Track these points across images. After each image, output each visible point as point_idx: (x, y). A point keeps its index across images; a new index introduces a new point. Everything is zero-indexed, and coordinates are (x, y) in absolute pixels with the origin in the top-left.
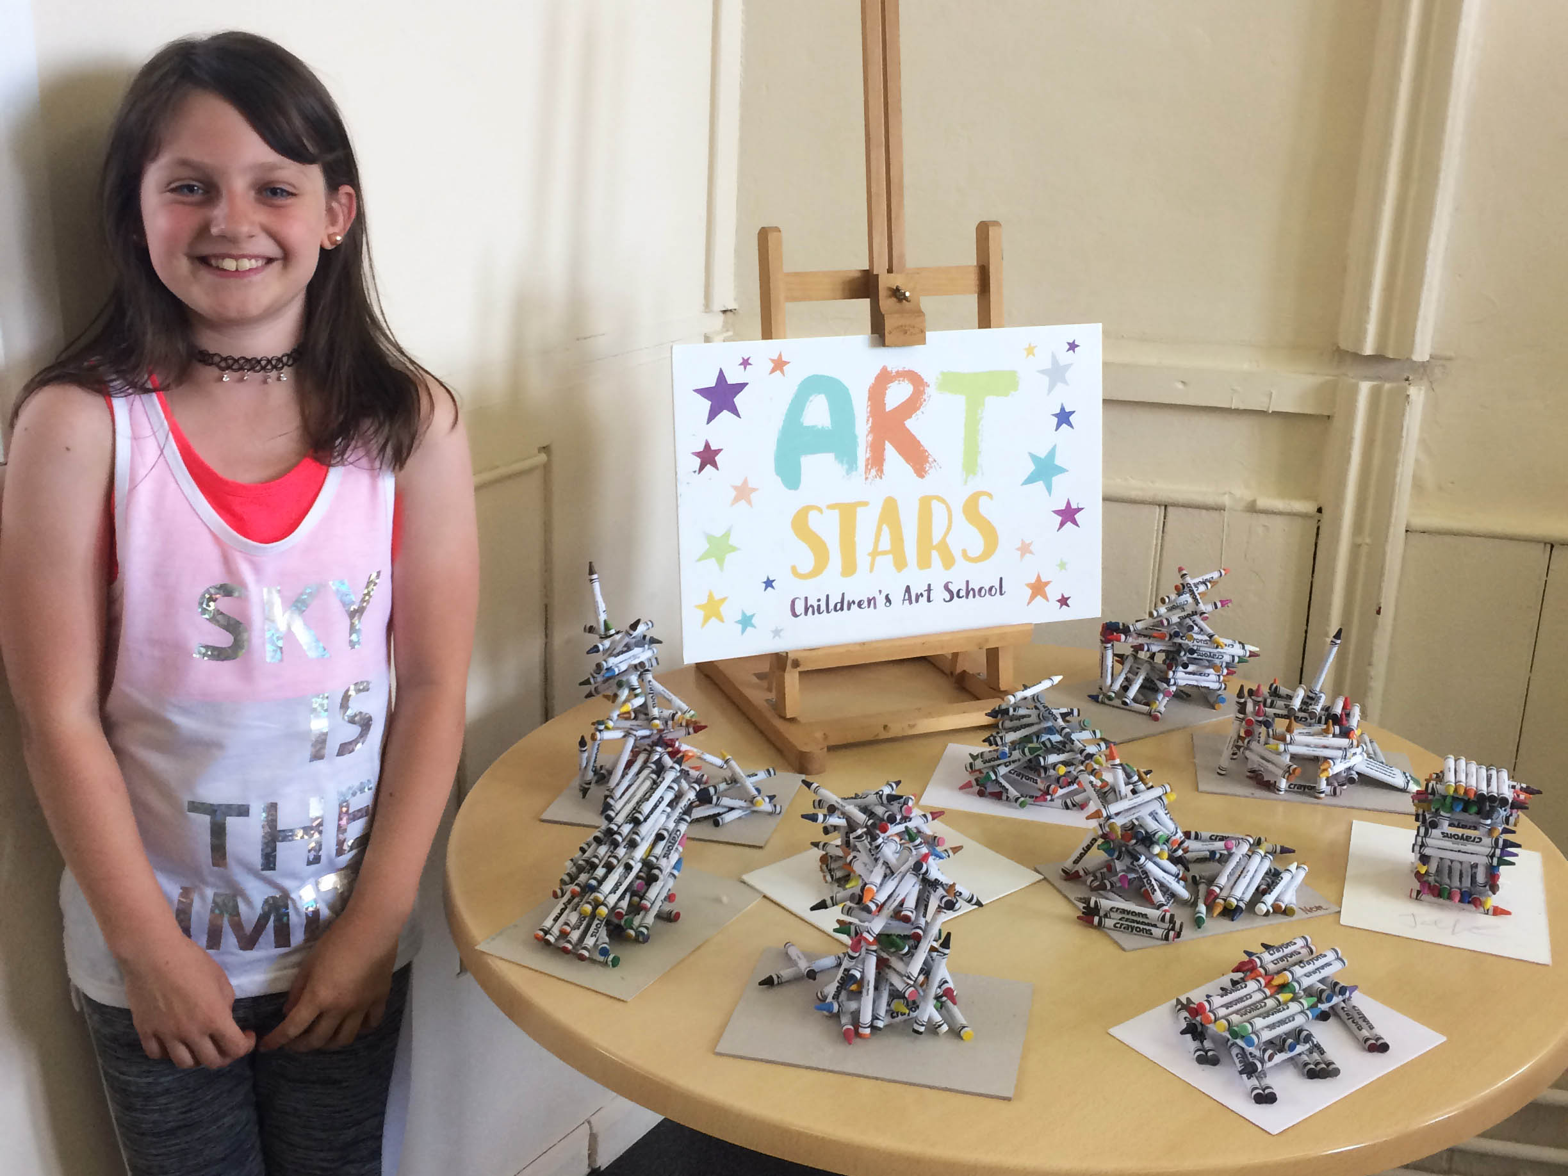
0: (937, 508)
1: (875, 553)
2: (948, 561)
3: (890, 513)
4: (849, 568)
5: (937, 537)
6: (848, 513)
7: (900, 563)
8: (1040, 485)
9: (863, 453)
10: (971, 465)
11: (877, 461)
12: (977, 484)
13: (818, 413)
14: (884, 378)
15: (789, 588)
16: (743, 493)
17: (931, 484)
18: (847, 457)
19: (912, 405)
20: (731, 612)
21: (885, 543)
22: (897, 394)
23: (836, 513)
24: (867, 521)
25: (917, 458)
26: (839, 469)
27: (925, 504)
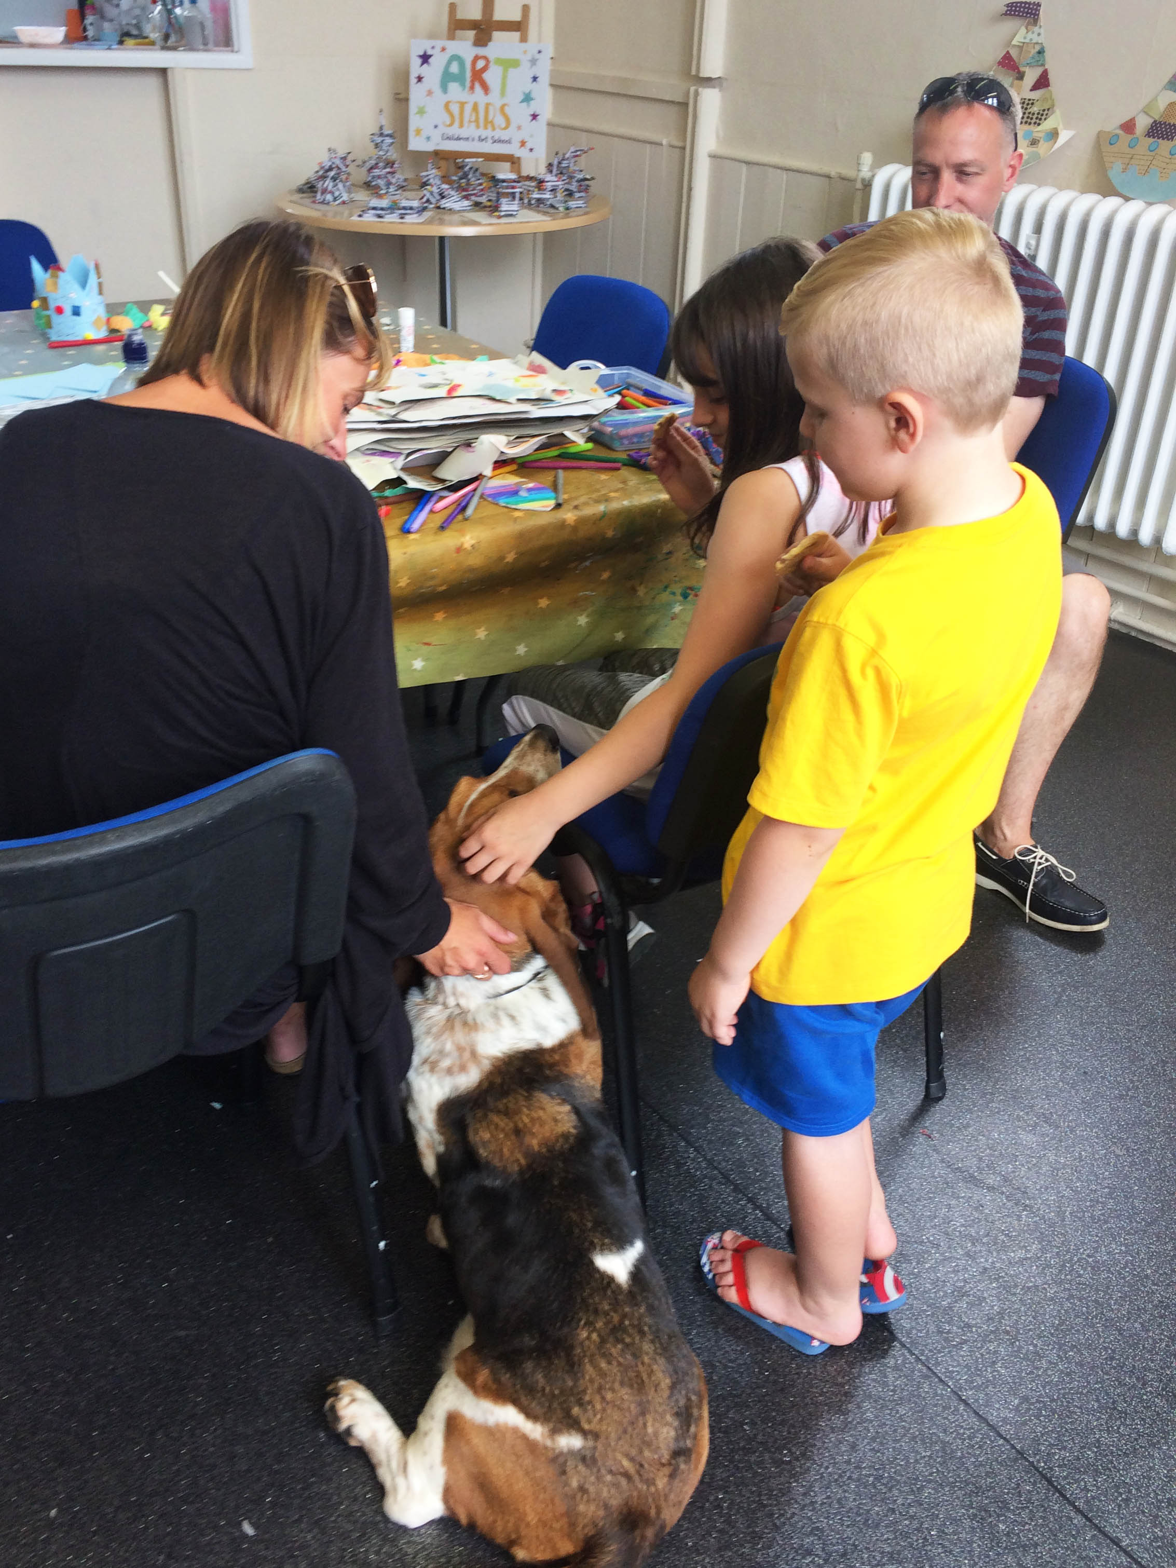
0: (491, 108)
1: (470, 122)
2: (494, 129)
3: (475, 107)
4: (461, 126)
5: (490, 118)
6: (462, 105)
7: (478, 127)
8: (525, 104)
9: (468, 84)
10: (503, 93)
11: (472, 88)
12: (505, 101)
13: (454, 68)
14: (476, 58)
15: (442, 129)
16: (430, 93)
17: (490, 98)
18: (463, 85)
19: (485, 69)
20: (424, 134)
21: (473, 118)
22: (481, 64)
23: (458, 105)
24: (468, 108)
25: (486, 88)
26: (460, 89)
27: (488, 105)
